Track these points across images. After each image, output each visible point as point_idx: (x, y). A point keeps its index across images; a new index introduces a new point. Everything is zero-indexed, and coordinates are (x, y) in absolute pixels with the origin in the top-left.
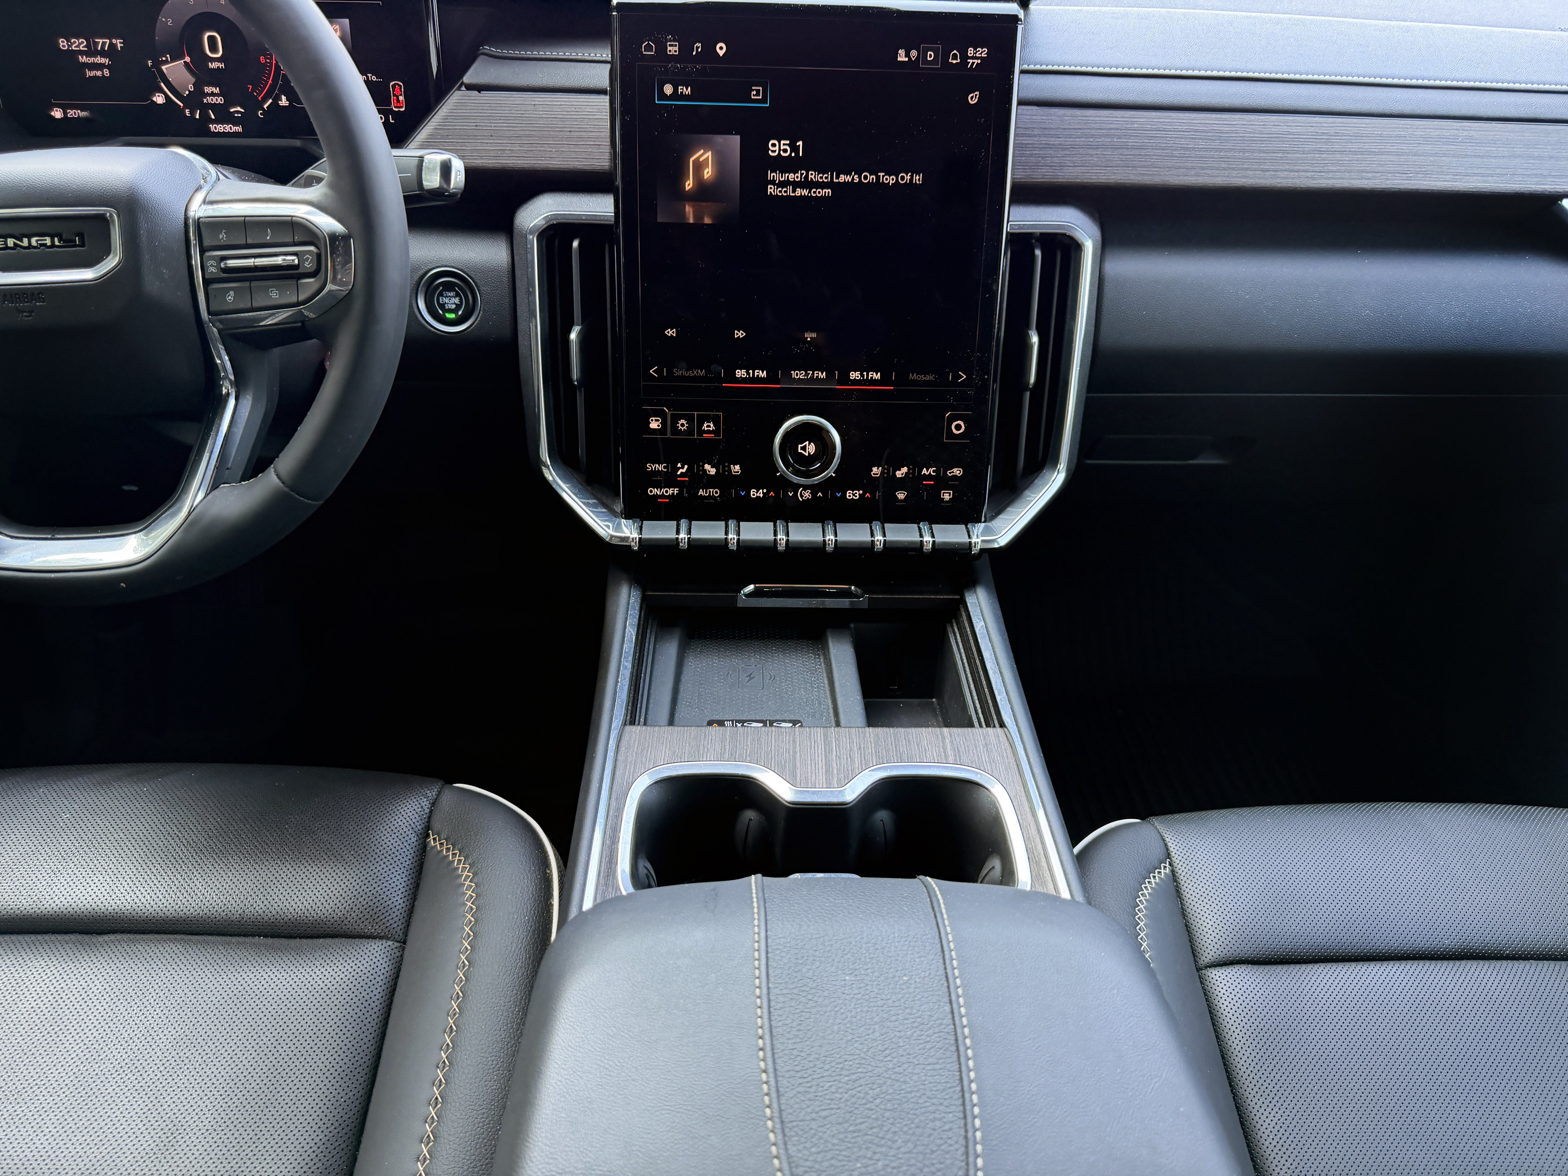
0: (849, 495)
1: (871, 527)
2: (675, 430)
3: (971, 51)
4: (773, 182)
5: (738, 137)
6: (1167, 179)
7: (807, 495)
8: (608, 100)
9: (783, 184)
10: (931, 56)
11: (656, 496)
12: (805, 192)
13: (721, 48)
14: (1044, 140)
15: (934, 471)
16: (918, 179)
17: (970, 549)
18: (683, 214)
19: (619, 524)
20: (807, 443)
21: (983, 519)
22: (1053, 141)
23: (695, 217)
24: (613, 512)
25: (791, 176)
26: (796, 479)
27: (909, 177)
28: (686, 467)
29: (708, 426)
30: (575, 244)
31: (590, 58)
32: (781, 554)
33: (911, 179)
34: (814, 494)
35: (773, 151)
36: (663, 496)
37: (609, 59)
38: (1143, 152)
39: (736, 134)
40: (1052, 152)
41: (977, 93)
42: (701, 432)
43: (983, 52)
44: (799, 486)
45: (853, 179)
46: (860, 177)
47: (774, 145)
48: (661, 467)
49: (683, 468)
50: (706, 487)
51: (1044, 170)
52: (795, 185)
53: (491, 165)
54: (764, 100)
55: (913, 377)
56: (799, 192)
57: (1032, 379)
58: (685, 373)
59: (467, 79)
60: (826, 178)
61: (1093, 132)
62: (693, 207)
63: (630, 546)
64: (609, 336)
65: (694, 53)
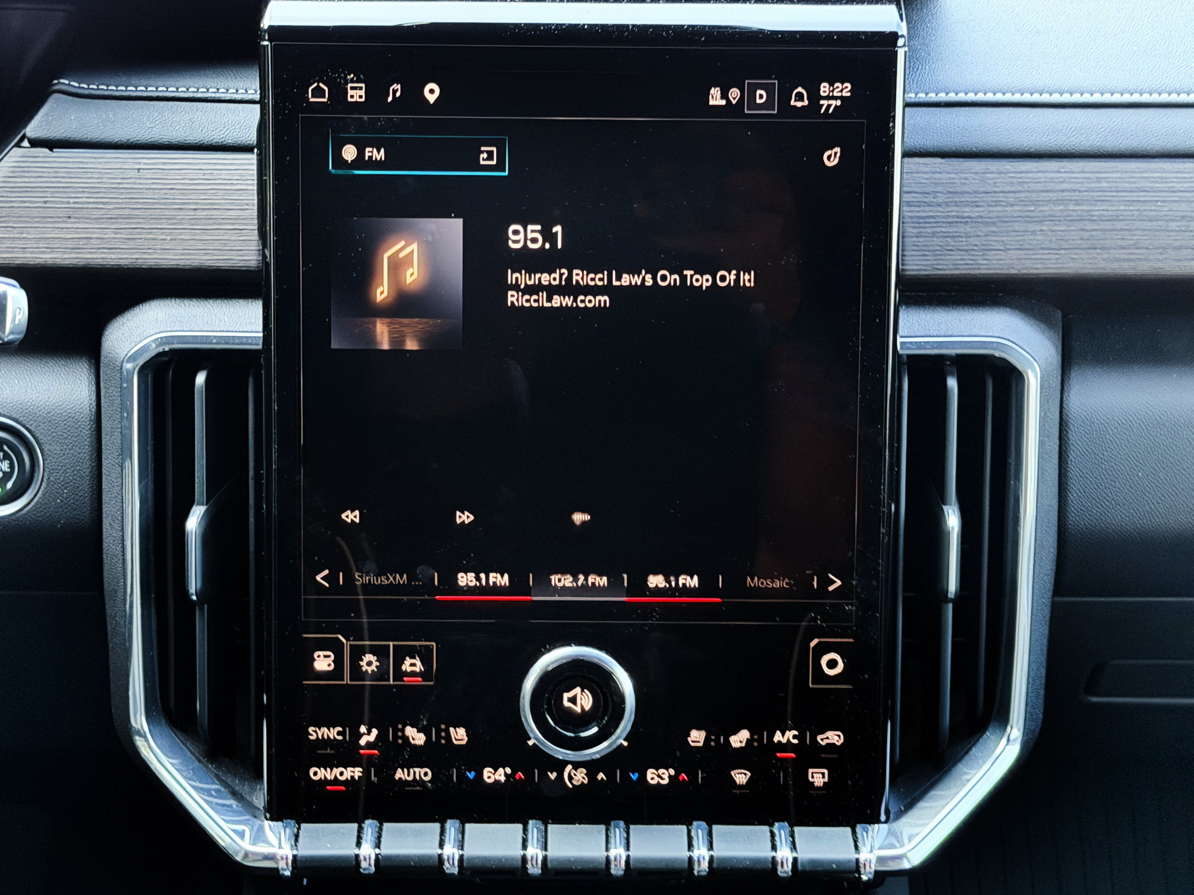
0: (652, 776)
1: (689, 832)
2: (357, 672)
3: (824, 88)
4: (516, 287)
5: (460, 222)
6: (1160, 265)
7: (580, 777)
8: (255, 162)
9: (531, 290)
10: (761, 96)
11: (324, 782)
12: (568, 301)
13: (432, 91)
14: (954, 211)
15: (794, 737)
16: (748, 279)
17: (858, 870)
18: (371, 337)
19: (261, 829)
20: (578, 690)
21: (883, 818)
22: (968, 211)
23: (392, 341)
24: (250, 808)
25: (545, 279)
26: (560, 753)
27: (733, 277)
28: (375, 732)
29: (413, 665)
30: (201, 379)
31: (228, 96)
32: (533, 879)
33: (737, 280)
34: (591, 775)
35: (517, 242)
36: (336, 781)
37: (257, 97)
38: (1119, 225)
39: (456, 216)
40: (968, 229)
41: (838, 150)
42: (399, 674)
43: (844, 89)
44: (565, 763)
45: (644, 280)
46: (654, 278)
47: (516, 232)
48: (333, 733)
49: (369, 733)
50: (408, 765)
51: (956, 256)
52: (551, 291)
53: (67, 262)
54: (499, 166)
55: (754, 582)
56: (557, 301)
57: (953, 586)
58: (374, 580)
59: (33, 129)
60: (601, 279)
61: (1034, 196)
62: (389, 325)
63: (277, 870)
64: (252, 520)
65: (390, 99)
